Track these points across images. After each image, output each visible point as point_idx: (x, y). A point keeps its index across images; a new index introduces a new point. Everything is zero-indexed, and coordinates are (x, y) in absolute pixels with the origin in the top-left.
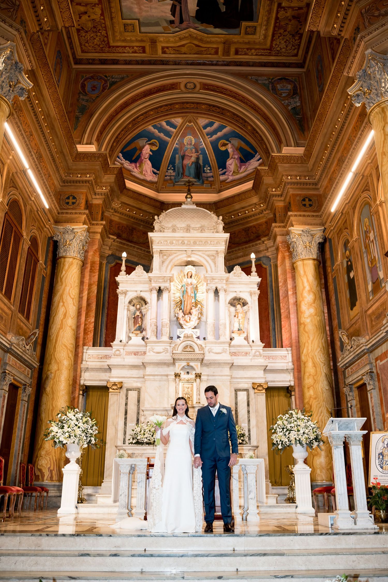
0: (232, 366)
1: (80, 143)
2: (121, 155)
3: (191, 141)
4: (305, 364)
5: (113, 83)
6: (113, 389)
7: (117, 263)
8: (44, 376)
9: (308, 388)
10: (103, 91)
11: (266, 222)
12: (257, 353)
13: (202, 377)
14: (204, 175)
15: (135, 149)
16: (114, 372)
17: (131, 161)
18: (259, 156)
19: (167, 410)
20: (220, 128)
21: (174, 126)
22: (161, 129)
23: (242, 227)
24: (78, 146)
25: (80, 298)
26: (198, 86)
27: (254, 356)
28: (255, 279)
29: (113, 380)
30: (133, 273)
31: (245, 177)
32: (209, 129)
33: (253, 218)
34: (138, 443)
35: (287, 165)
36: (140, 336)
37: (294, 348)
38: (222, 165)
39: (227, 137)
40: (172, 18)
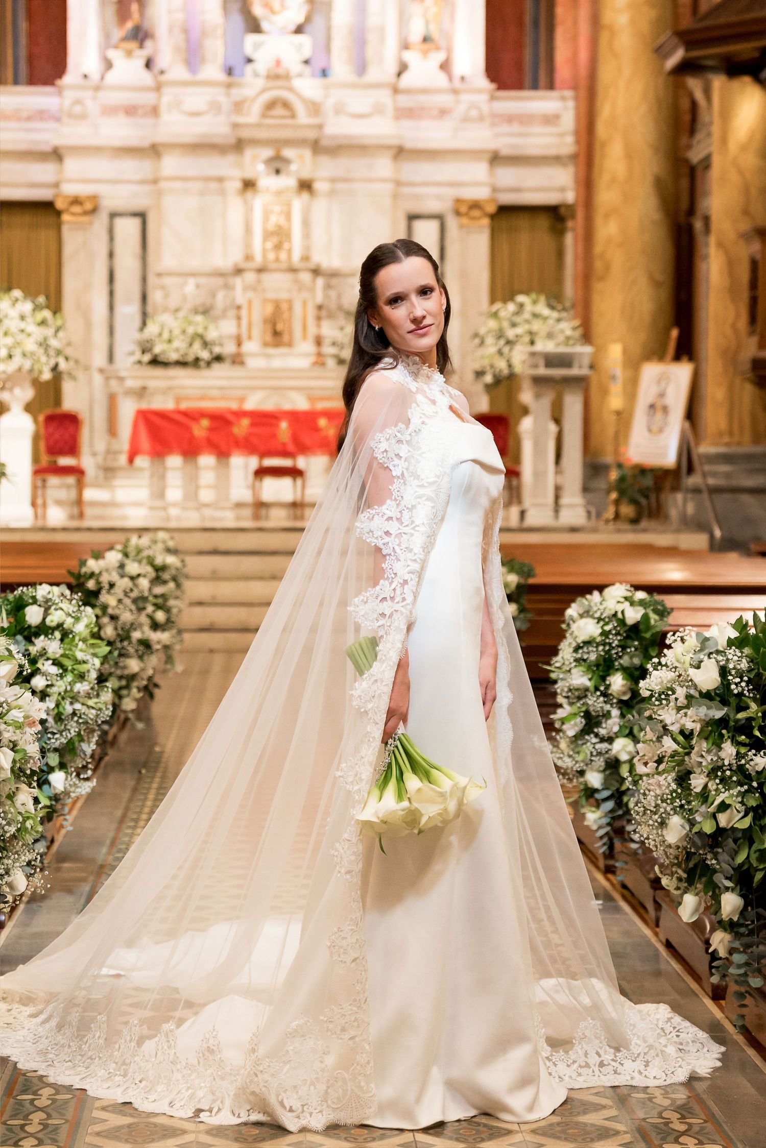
0: (400, 153)
4: (603, 145)
6: (73, 214)
9: (607, 216)
12: (474, 113)
13: (318, 186)
16: (72, 166)
19: (221, 274)
27: (466, 119)
29: (70, 189)
34: (155, 362)
36: (140, 58)
37: (583, 93)
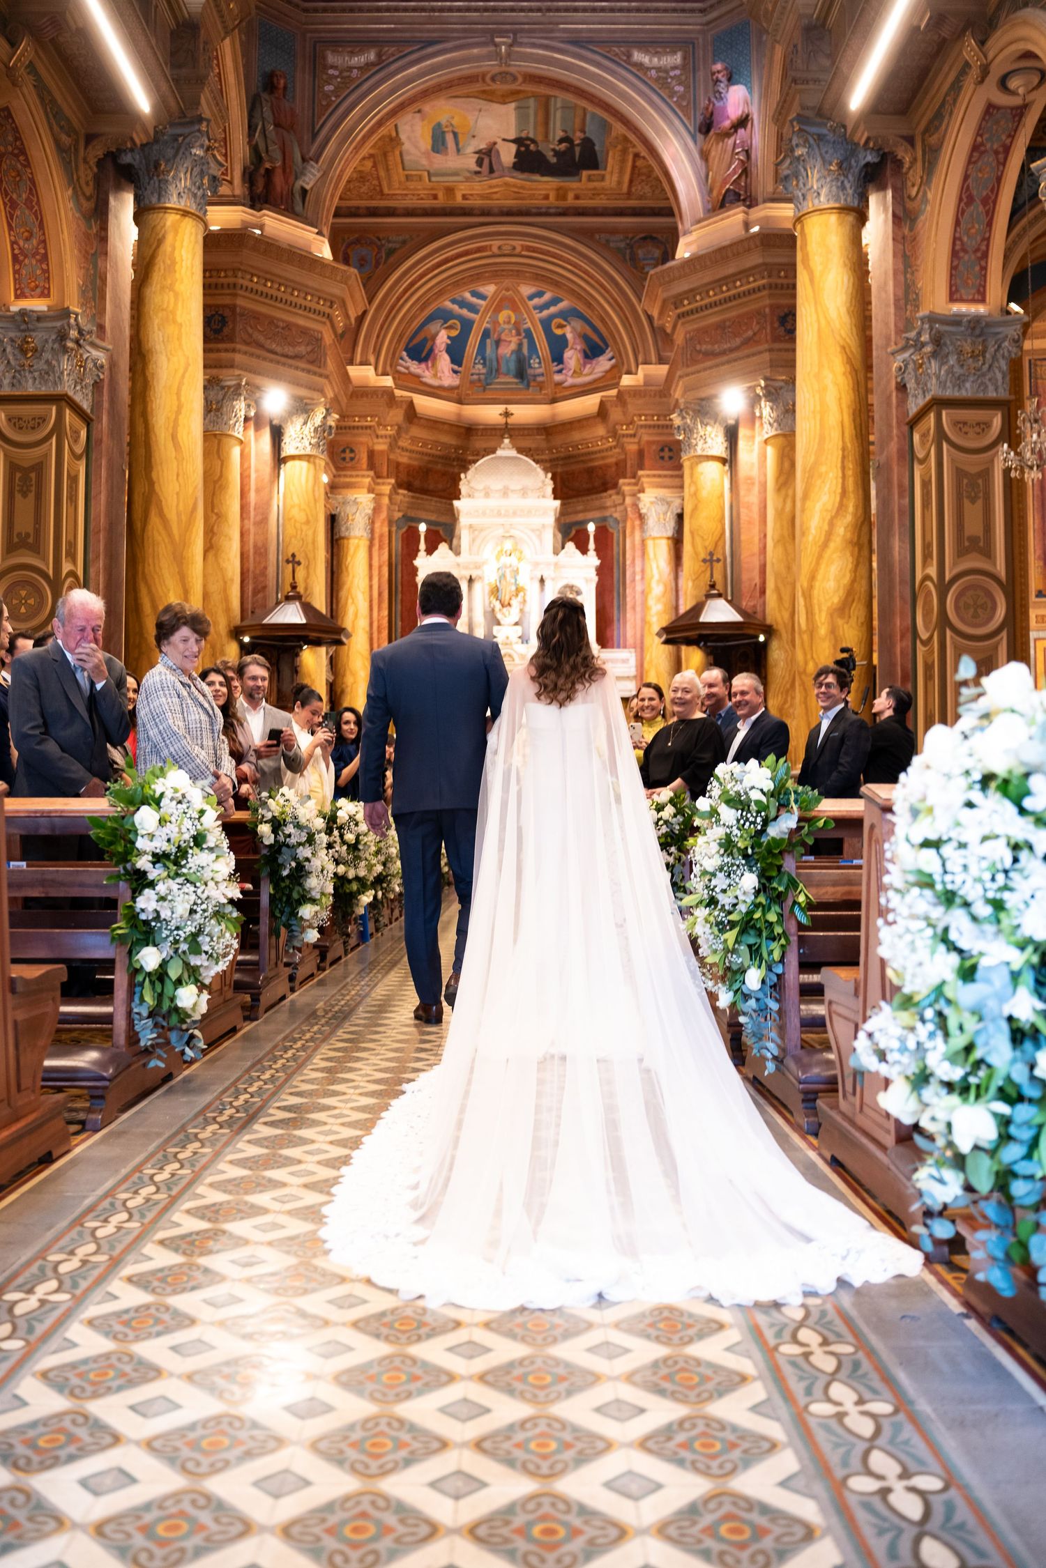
1: (351, 363)
2: (404, 354)
3: (509, 318)
5: (391, 252)
7: (410, 527)
8: (339, 691)
10: (376, 267)
11: (617, 464)
14: (530, 371)
15: (425, 340)
17: (420, 360)
18: (611, 355)
20: (555, 301)
21: (483, 297)
22: (463, 304)
23: (581, 466)
24: (349, 368)
25: (371, 587)
26: (518, 249)
28: (592, 560)
30: (436, 553)
31: (590, 383)
32: (536, 301)
33: (598, 455)
35: (640, 401)
37: (638, 651)
38: (558, 358)
39: (565, 315)
40: (478, 169)
